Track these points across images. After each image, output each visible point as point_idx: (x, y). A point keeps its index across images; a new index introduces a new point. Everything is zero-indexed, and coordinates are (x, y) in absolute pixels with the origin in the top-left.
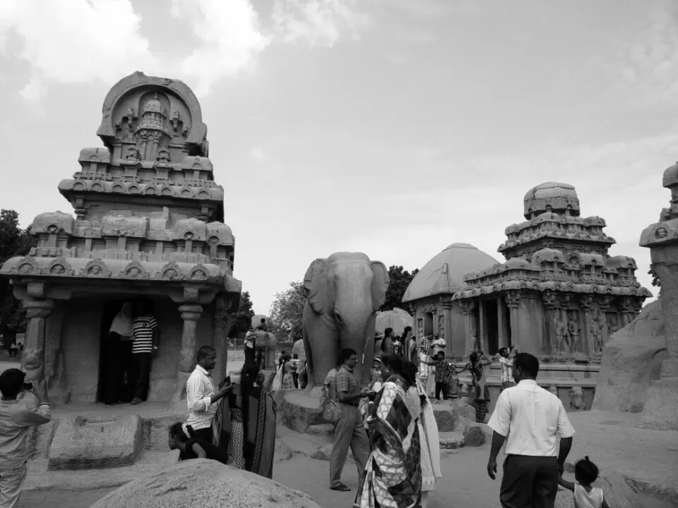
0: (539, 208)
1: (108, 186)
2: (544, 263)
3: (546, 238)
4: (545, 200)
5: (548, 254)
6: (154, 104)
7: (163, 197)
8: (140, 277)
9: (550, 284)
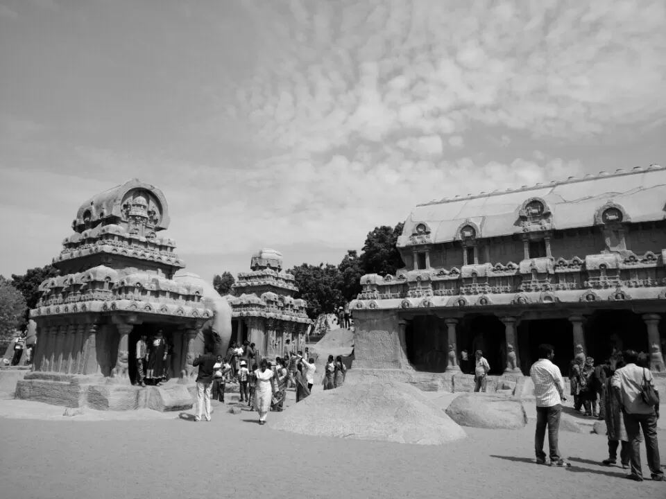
0: (263, 265)
1: (130, 253)
2: (269, 302)
3: (269, 285)
4: (267, 260)
5: (270, 296)
6: (141, 200)
7: (158, 263)
8: (182, 315)
9: (272, 314)
